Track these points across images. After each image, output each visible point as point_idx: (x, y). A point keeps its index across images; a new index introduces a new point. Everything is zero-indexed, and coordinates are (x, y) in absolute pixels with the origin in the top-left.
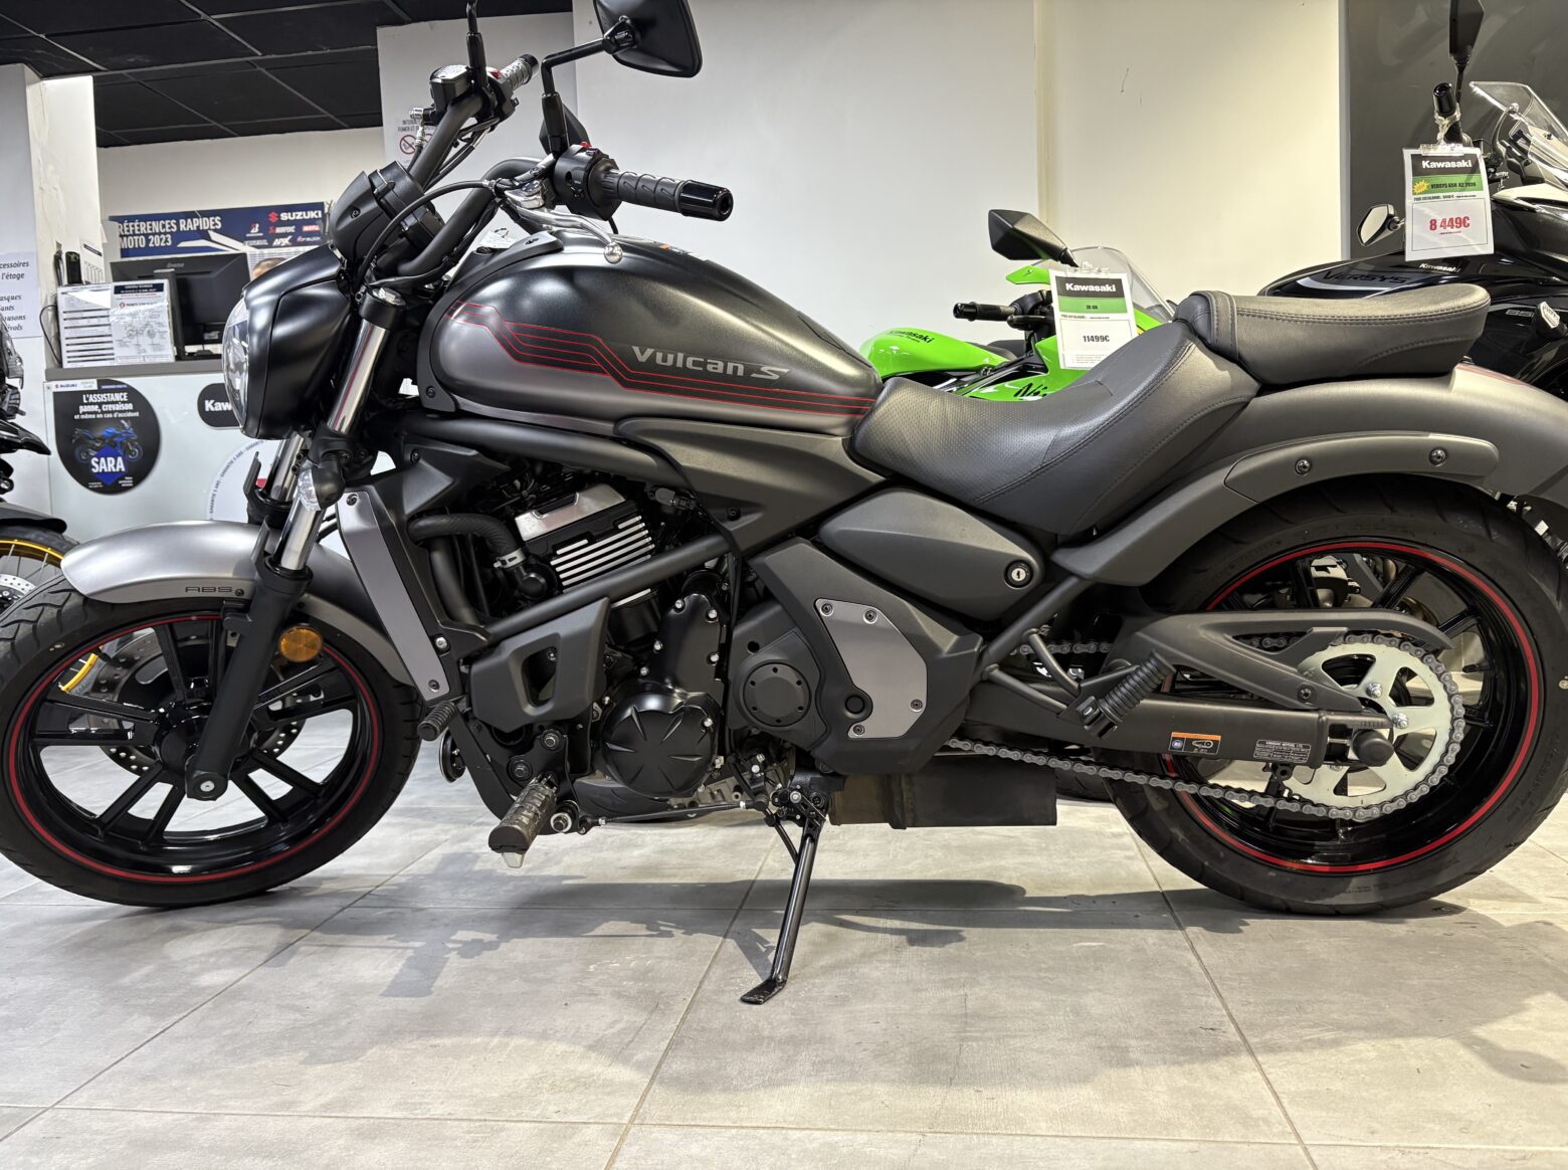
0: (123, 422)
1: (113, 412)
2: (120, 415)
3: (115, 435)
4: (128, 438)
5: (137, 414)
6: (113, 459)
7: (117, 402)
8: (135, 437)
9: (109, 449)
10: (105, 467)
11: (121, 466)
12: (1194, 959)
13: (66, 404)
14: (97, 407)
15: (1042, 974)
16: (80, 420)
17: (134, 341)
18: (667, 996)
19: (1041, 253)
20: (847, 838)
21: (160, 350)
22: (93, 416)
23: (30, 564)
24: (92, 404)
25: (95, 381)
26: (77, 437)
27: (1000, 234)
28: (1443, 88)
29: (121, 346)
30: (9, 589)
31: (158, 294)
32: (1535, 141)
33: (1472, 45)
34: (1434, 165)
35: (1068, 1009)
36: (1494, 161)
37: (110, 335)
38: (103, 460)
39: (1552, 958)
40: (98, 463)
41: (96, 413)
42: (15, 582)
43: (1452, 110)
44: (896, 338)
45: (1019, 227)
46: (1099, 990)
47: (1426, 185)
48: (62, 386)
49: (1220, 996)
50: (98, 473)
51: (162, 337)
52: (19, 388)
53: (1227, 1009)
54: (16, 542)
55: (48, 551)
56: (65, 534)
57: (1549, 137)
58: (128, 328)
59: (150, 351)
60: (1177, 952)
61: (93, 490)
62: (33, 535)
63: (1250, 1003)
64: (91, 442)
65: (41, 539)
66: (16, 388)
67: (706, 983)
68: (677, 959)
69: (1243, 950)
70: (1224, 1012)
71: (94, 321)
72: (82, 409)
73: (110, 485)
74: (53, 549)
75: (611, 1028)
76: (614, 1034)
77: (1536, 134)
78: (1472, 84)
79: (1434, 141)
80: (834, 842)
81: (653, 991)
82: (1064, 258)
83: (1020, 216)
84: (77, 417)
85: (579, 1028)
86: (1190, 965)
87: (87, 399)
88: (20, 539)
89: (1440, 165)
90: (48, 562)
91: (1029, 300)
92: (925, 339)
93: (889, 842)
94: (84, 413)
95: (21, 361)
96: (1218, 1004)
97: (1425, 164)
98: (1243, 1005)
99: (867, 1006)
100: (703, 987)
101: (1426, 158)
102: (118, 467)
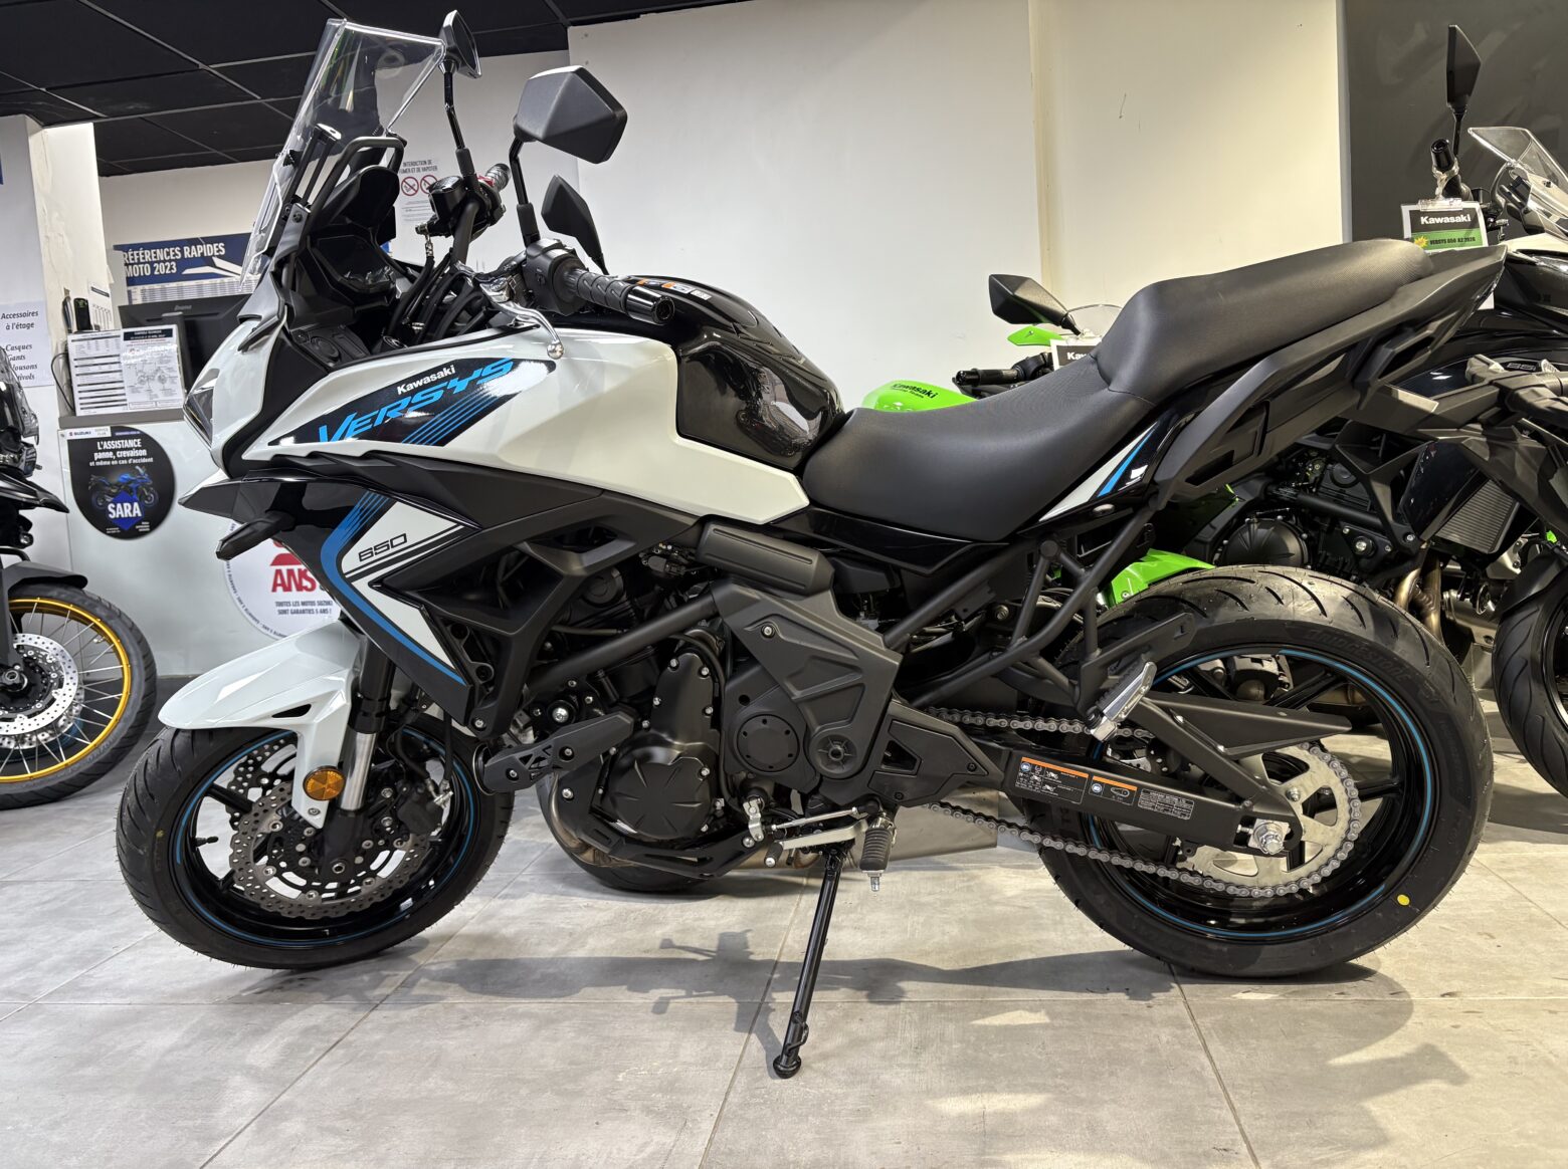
0: (137, 467)
1: (127, 458)
2: (135, 461)
3: (131, 481)
4: (143, 484)
5: (151, 460)
6: (129, 505)
7: (131, 449)
8: (151, 482)
9: (125, 494)
10: (121, 513)
11: (137, 511)
12: (1207, 1062)
13: (81, 452)
14: (111, 453)
15: (1059, 1081)
16: (95, 467)
17: (146, 386)
18: (694, 1112)
19: (1042, 318)
20: (864, 911)
21: (172, 395)
22: (109, 463)
23: (51, 619)
24: (106, 450)
25: (109, 428)
26: (93, 484)
27: (1001, 300)
28: (1441, 144)
29: (133, 392)
30: (33, 648)
31: (168, 339)
32: (1534, 190)
33: (1470, 94)
34: (1433, 221)
35: (1084, 1126)
36: (1493, 211)
37: (121, 382)
38: (119, 505)
39: (1556, 1056)
40: (115, 509)
41: (110, 459)
42: (40, 641)
43: (1451, 164)
44: (899, 393)
45: (1020, 293)
46: (1114, 1101)
47: (1425, 241)
48: (76, 434)
49: (1233, 1108)
50: (115, 518)
51: (173, 382)
52: (34, 443)
53: (1239, 1125)
54: (38, 600)
55: (71, 607)
56: (85, 589)
57: (1548, 185)
58: (139, 374)
59: (161, 397)
60: (1191, 1053)
61: (111, 535)
62: (55, 592)
63: (1262, 1116)
64: (107, 488)
65: (63, 596)
66: (32, 446)
67: (731, 1094)
68: (703, 1065)
69: (1254, 1049)
70: (1237, 1128)
71: (105, 368)
72: (97, 456)
73: (128, 531)
74: (76, 605)
75: (642, 1151)
76: (644, 1159)
77: (1535, 182)
78: (1470, 130)
79: (1433, 196)
80: (852, 916)
81: (682, 1106)
82: (1063, 321)
83: (1020, 281)
84: (92, 464)
85: (611, 1153)
86: (1203, 1068)
87: (102, 446)
88: (42, 598)
89: (1439, 220)
90: (71, 618)
91: (1030, 363)
92: (929, 394)
93: (907, 916)
94: (99, 460)
95: (35, 417)
96: (1230, 1117)
97: (1423, 220)
98: (1256, 1119)
99: (888, 1123)
100: (729, 1099)
101: (1425, 214)
102: (134, 512)
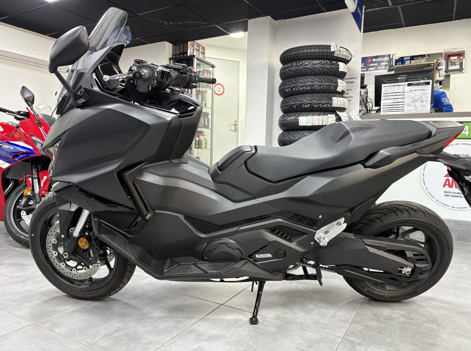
17: (414, 104)
21: (425, 107)
29: (408, 106)
31: (427, 86)
37: (404, 102)
51: (427, 102)
58: (413, 99)
59: (420, 108)
